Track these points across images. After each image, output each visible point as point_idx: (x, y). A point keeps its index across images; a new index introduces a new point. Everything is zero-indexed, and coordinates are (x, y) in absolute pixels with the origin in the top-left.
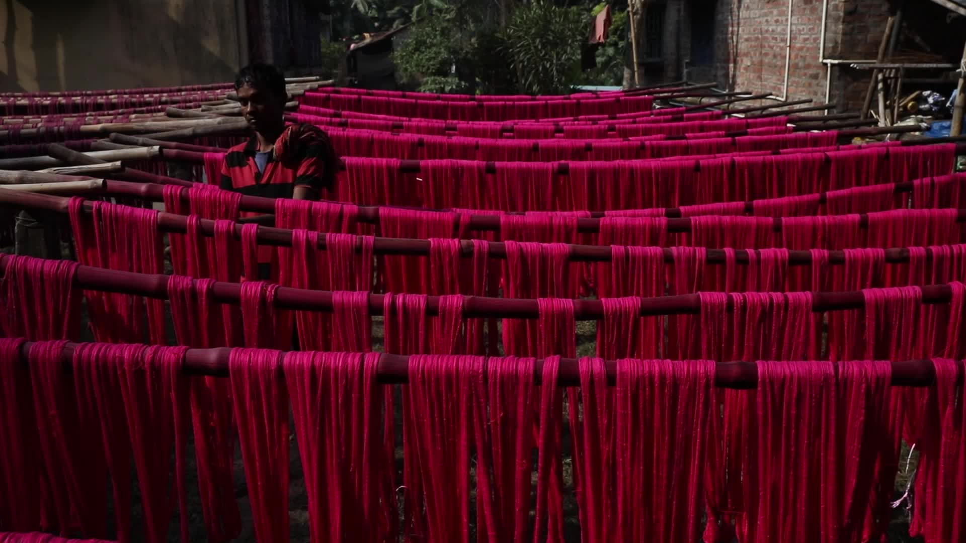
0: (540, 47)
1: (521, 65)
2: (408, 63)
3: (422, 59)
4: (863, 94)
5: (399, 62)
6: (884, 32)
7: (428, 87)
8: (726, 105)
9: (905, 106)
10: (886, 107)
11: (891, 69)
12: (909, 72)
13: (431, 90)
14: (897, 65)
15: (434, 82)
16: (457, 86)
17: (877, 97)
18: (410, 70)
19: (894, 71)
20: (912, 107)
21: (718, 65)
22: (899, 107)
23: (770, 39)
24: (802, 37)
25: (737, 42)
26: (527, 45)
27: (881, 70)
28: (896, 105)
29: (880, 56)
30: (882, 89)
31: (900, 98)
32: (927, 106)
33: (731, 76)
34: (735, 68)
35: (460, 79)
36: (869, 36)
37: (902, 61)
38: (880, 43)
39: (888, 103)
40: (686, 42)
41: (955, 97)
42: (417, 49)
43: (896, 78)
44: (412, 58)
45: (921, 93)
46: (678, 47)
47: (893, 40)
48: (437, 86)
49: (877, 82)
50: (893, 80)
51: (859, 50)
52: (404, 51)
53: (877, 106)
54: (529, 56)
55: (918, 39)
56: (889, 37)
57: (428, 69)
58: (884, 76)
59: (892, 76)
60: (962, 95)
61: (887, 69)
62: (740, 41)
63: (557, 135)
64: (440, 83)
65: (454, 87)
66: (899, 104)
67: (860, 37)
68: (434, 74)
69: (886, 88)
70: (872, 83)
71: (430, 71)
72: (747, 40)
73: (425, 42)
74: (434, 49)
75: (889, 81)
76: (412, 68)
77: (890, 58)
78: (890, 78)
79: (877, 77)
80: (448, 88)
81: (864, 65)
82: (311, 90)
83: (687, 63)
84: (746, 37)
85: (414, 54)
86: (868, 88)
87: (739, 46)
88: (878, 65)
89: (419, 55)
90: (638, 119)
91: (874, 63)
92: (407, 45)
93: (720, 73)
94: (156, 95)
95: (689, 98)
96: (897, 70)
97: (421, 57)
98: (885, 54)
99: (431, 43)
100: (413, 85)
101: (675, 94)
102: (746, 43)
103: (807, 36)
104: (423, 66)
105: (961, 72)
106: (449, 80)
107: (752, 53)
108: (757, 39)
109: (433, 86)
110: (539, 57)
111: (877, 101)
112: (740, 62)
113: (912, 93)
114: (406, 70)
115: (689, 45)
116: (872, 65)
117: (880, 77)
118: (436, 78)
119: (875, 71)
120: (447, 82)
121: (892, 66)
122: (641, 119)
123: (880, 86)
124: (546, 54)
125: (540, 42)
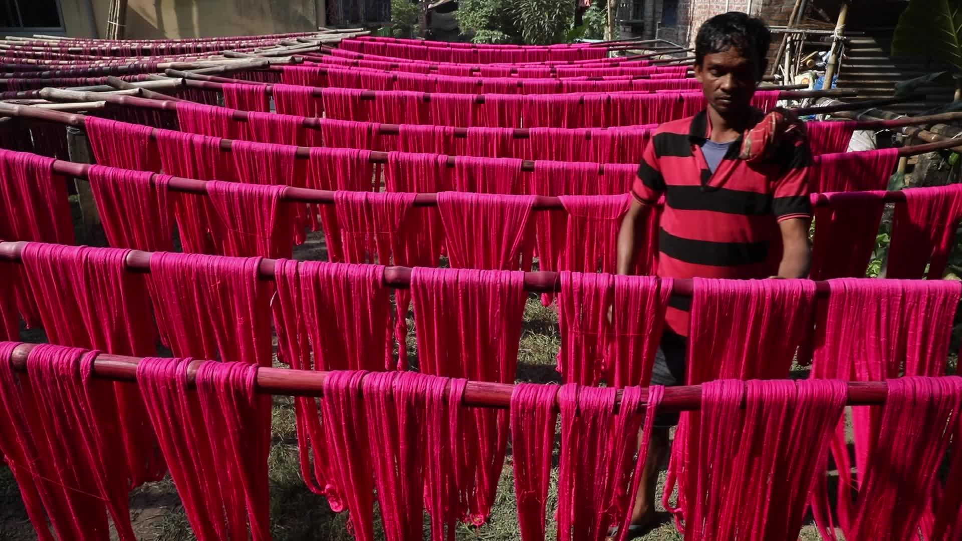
0: (536, 9)
1: (522, 22)
2: (465, 19)
3: (476, 17)
4: (776, 52)
5: (459, 18)
6: (794, 4)
7: (480, 38)
8: (659, 56)
9: (805, 63)
10: (791, 63)
11: (797, 33)
12: (810, 37)
13: (481, 40)
14: (801, 31)
15: (484, 34)
16: (501, 38)
17: (785, 55)
18: (467, 24)
19: (799, 35)
20: (810, 64)
21: (680, 26)
22: (800, 63)
23: (715, 7)
24: (736, 6)
25: (694, 9)
26: (528, 6)
27: (790, 34)
28: (798, 61)
29: (790, 23)
30: (789, 49)
31: (802, 56)
32: (822, 64)
33: (688, 35)
34: (691, 29)
35: (504, 33)
36: (783, 7)
37: (806, 28)
38: (791, 13)
39: (793, 60)
40: (660, 9)
41: (829, 56)
42: (472, 9)
43: (800, 41)
44: (469, 16)
45: (818, 53)
46: (654, 12)
47: (800, 11)
48: (487, 37)
49: (786, 44)
50: (798, 42)
51: (774, 18)
52: (463, 11)
53: (784, 63)
54: (528, 15)
55: (821, 11)
56: (798, 8)
57: (481, 24)
58: (792, 39)
59: (797, 39)
60: (834, 55)
61: (794, 33)
62: (695, 8)
63: (512, 75)
64: (488, 35)
65: (499, 38)
66: (800, 61)
67: (776, 8)
68: (485, 28)
69: (793, 48)
70: (783, 44)
71: (482, 26)
72: (699, 7)
73: (479, 4)
74: (486, 9)
75: (795, 43)
76: (469, 24)
77: (797, 25)
78: (795, 40)
79: (786, 40)
80: (494, 40)
81: (776, 30)
82: (350, 38)
83: (659, 24)
84: (699, 5)
85: (470, 12)
86: (779, 47)
87: (694, 12)
88: (787, 30)
89: (474, 13)
90: (584, 65)
91: (786, 28)
92: (466, 6)
93: (681, 32)
94: (237, 42)
95: (636, 50)
96: (801, 34)
97: (475, 15)
98: (794, 21)
99: (483, 4)
100: (468, 37)
101: (628, 47)
102: (699, 10)
103: (739, 6)
104: (477, 22)
105: (833, 38)
106: (496, 33)
107: (702, 18)
108: (706, 6)
109: (483, 38)
110: (535, 16)
111: (784, 58)
112: (694, 25)
113: (811, 53)
114: (464, 24)
115: (661, 10)
116: (782, 30)
117: (789, 39)
118: (486, 31)
119: (786, 34)
120: (494, 34)
121: (797, 31)
122: (587, 65)
123: (788, 46)
124: (541, 14)
125: (537, 4)
